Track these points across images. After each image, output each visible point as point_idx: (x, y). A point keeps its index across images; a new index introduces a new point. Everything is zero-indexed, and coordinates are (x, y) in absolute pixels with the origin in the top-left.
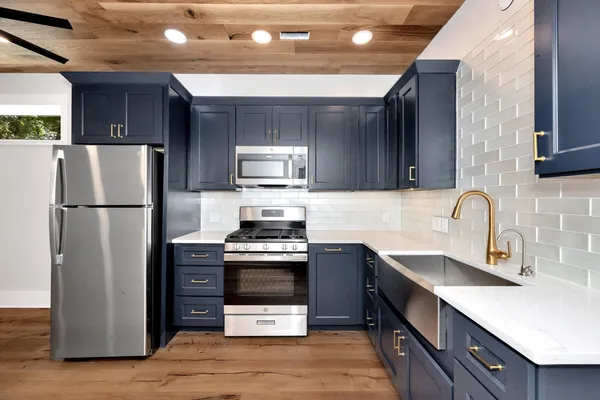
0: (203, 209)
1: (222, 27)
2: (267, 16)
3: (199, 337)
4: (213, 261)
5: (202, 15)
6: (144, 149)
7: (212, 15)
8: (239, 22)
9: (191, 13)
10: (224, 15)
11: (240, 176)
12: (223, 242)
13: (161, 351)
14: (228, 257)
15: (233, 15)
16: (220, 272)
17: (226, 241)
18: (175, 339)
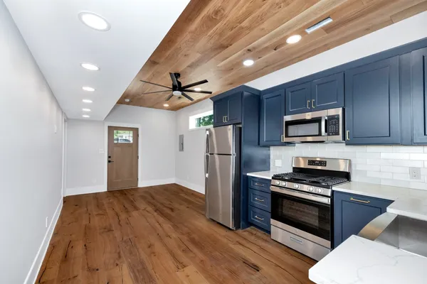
0: (272, 157)
1: (267, 48)
2: (289, 28)
3: (260, 233)
4: (266, 190)
5: (254, 48)
6: (230, 127)
7: (259, 46)
8: (275, 40)
9: (249, 50)
10: (265, 42)
11: (287, 136)
12: (271, 178)
13: (240, 231)
14: (273, 189)
15: (270, 39)
16: (269, 197)
17: (273, 178)
18: (249, 229)
